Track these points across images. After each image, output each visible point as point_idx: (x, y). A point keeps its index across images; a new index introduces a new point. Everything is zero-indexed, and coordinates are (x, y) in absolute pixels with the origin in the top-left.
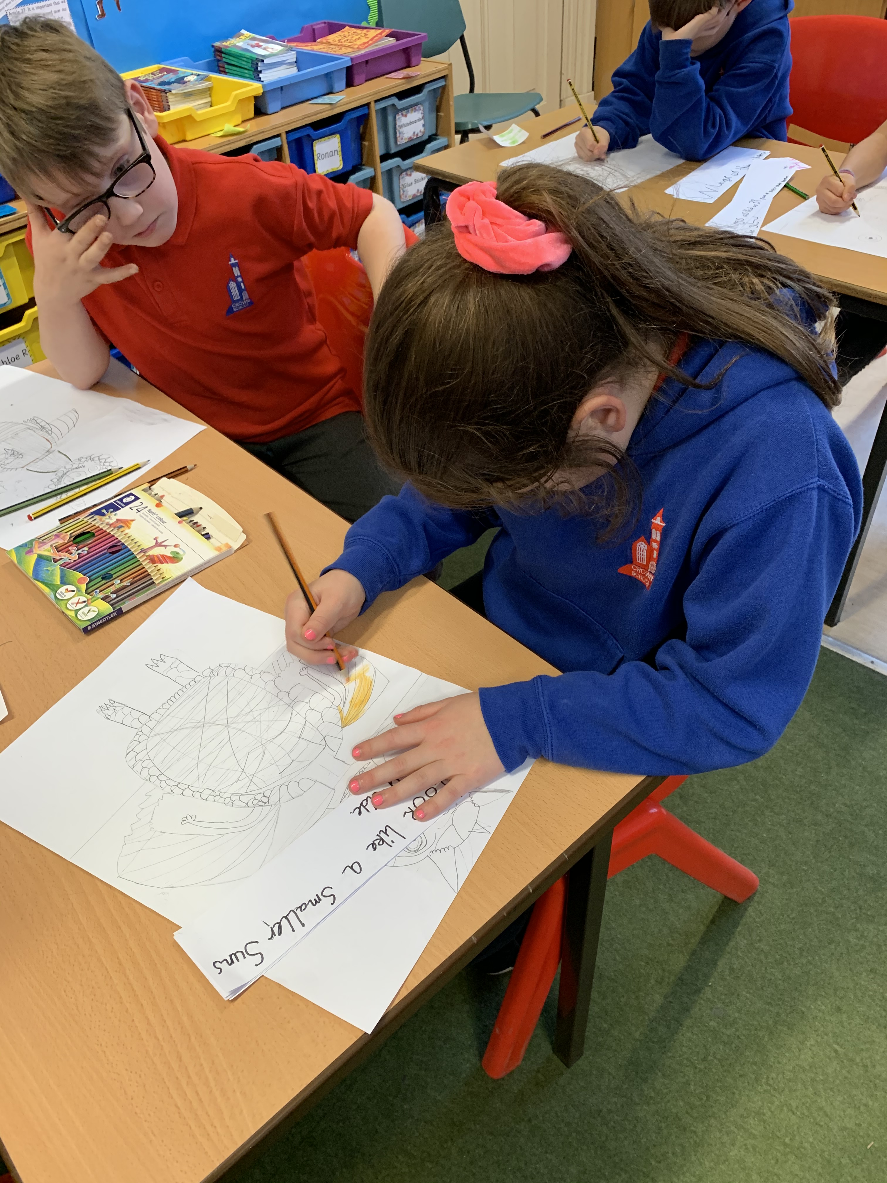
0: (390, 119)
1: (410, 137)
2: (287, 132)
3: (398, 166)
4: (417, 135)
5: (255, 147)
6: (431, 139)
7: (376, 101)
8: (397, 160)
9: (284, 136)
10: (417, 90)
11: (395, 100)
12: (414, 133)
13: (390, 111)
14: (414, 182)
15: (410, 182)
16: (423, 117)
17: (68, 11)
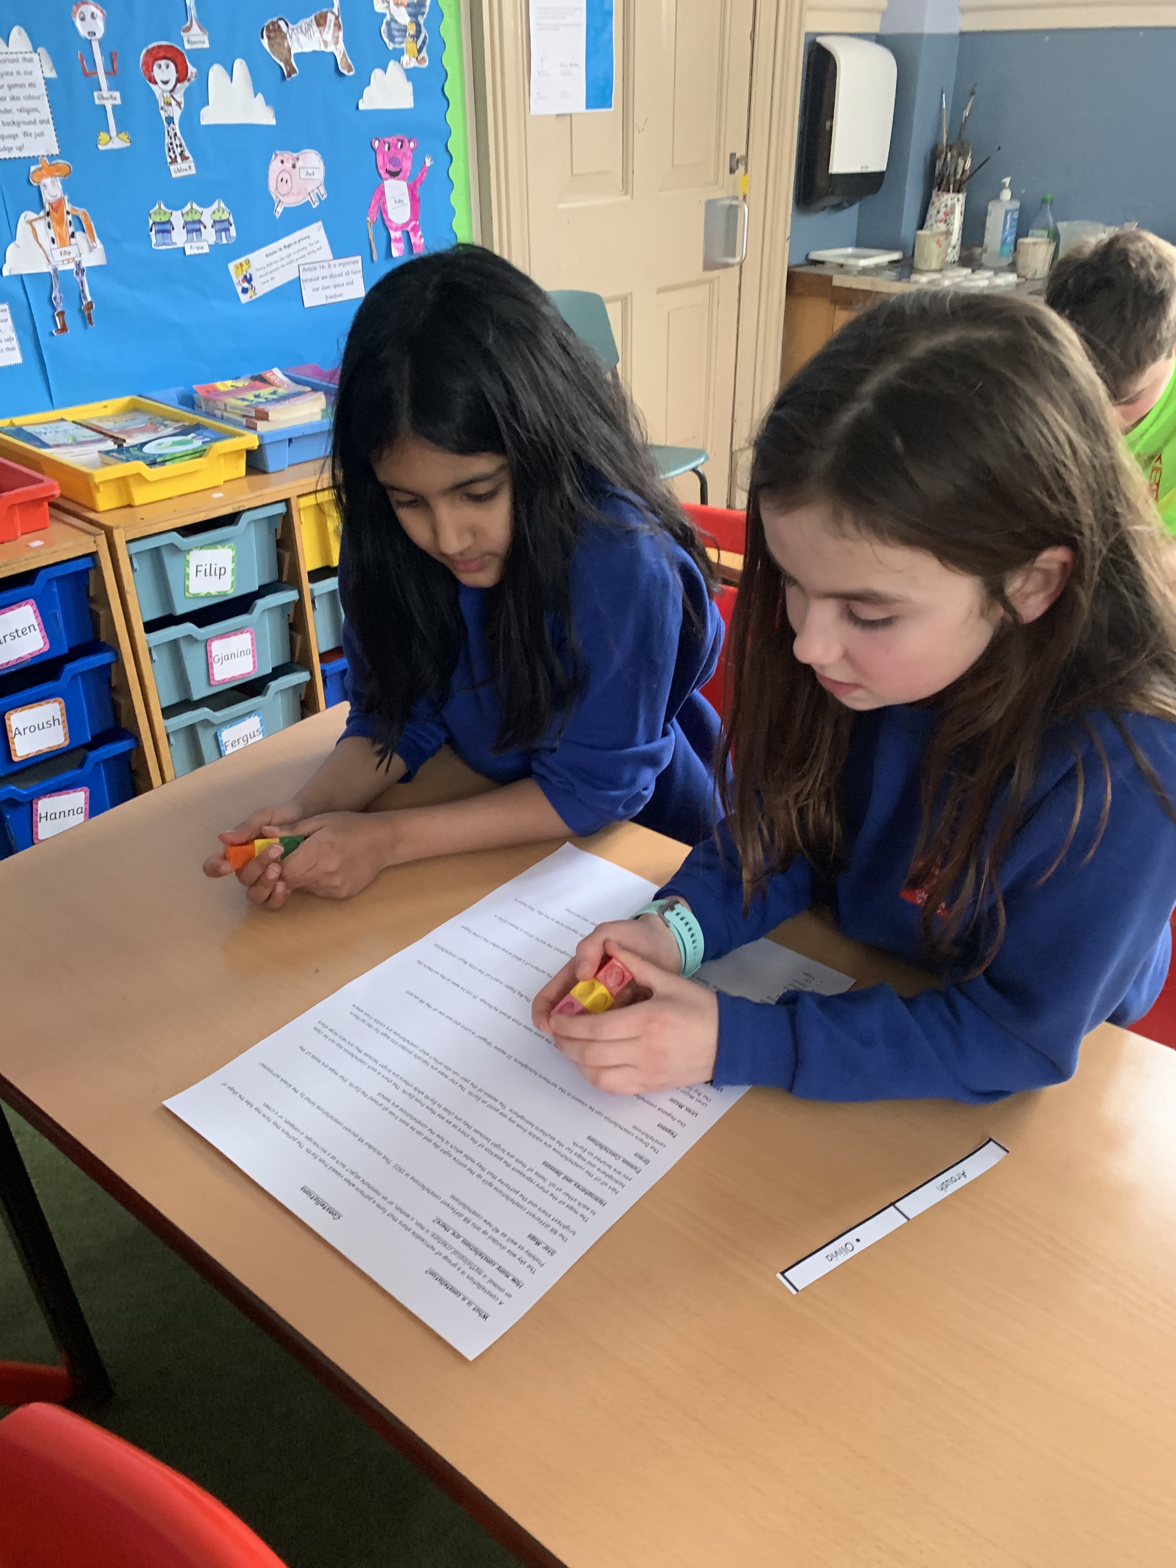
17: (10, 322)
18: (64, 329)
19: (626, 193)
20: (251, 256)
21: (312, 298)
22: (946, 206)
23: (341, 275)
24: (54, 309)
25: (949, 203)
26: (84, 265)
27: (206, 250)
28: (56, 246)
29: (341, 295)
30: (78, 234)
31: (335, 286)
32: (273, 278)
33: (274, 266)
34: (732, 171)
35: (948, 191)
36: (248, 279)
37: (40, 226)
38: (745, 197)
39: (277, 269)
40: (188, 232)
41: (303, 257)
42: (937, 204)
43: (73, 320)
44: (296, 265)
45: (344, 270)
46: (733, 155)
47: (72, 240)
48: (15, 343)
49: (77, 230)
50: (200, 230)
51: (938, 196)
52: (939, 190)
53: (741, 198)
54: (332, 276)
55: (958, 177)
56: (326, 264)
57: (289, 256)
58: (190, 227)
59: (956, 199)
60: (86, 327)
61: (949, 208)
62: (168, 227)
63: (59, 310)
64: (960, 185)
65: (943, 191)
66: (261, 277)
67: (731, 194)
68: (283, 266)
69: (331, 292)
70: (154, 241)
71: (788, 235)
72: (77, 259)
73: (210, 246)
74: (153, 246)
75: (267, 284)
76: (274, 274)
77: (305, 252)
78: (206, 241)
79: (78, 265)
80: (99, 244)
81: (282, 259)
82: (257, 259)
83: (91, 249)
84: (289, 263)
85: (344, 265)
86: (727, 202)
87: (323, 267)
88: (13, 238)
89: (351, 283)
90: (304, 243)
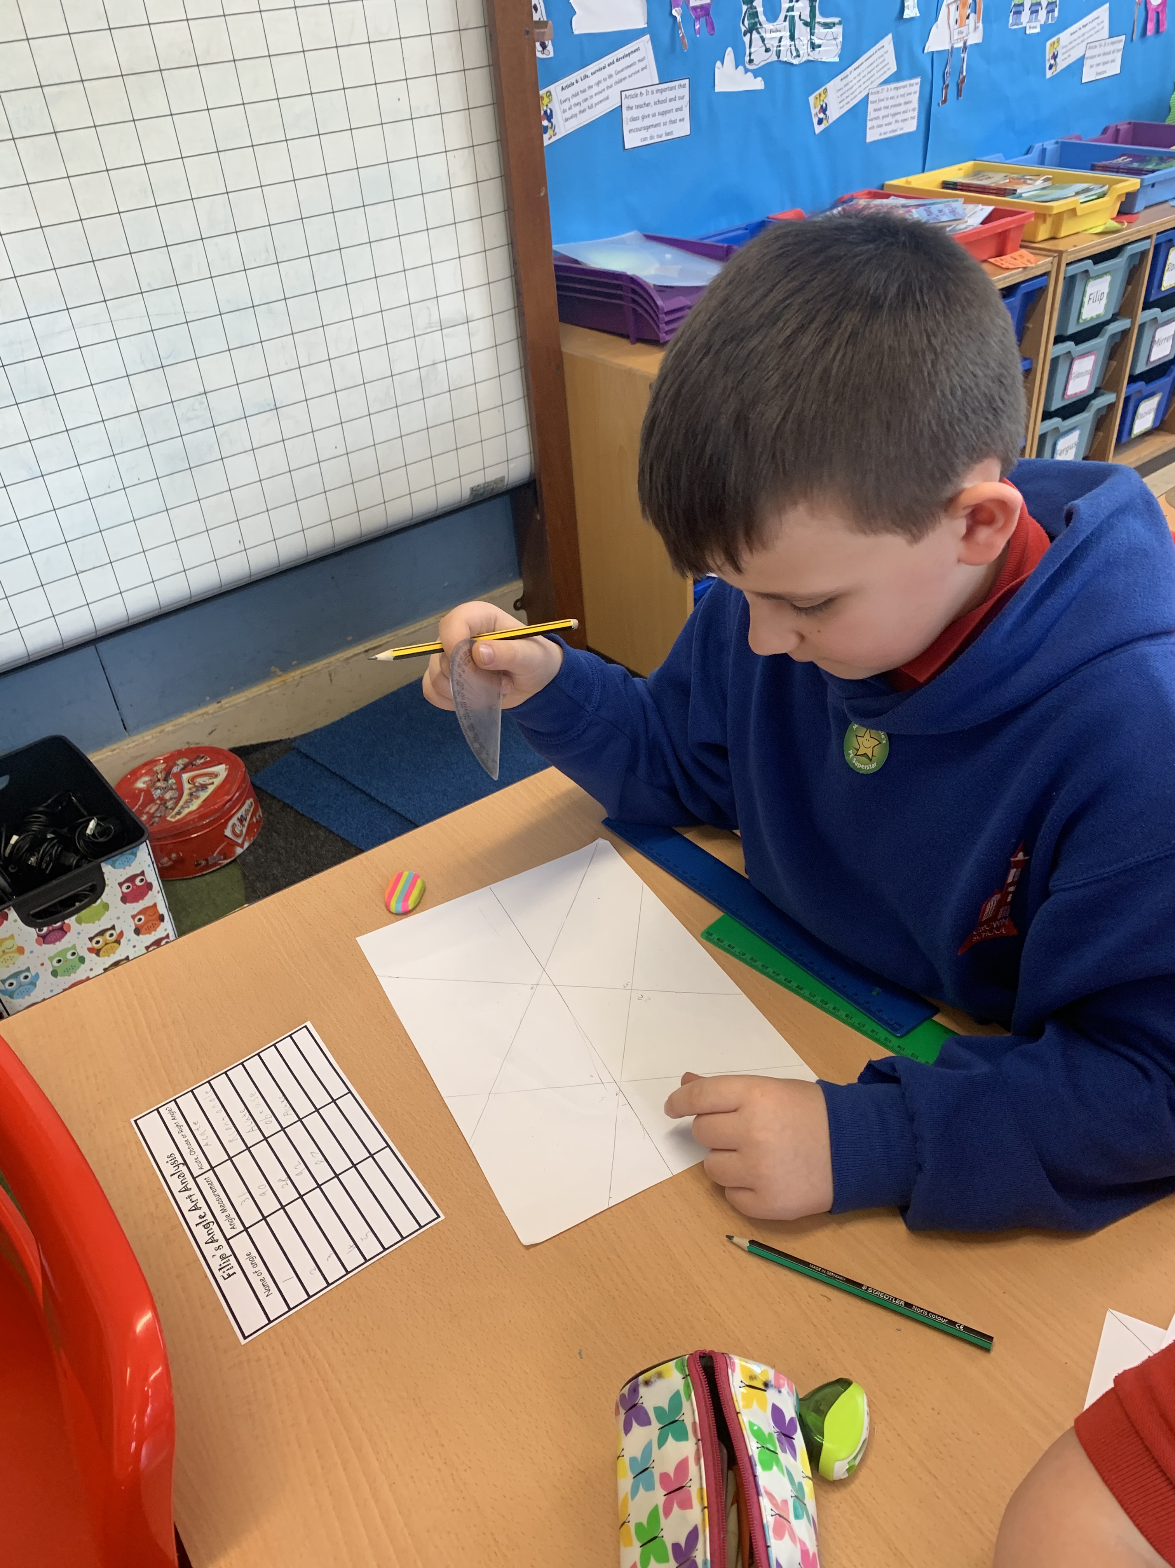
2: (1158, 234)
5: (1129, 247)
9: (1154, 237)
17: (917, 95)
18: (944, 102)
20: (1061, 36)
21: (1088, 76)
23: (1109, 53)
24: (944, 83)
26: (968, 43)
27: (1038, 30)
28: (956, 26)
29: (1105, 72)
30: (972, 16)
31: (1105, 63)
32: (1069, 56)
33: (1074, 43)
36: (1055, 57)
37: (953, 7)
39: (1073, 47)
40: (1032, 13)
41: (1092, 35)
43: (952, 91)
44: (1085, 43)
45: (1112, 48)
47: (967, 21)
48: (916, 113)
49: (971, 12)
50: (1037, 11)
54: (1104, 54)
56: (1103, 42)
57: (1083, 35)
58: (1034, 8)
60: (958, 98)
62: (1021, 8)
63: (947, 83)
66: (1064, 54)
68: (1078, 44)
69: (1101, 69)
70: (1011, 21)
72: (965, 38)
73: (1041, 26)
74: (1009, 26)
75: (1066, 61)
76: (1070, 52)
77: (1093, 32)
78: (1039, 21)
79: (965, 43)
80: (980, 25)
81: (1079, 37)
82: (1064, 36)
83: (976, 28)
84: (1083, 41)
85: (1113, 43)
87: (1101, 46)
88: (936, 20)
89: (1113, 61)
90: (1095, 24)
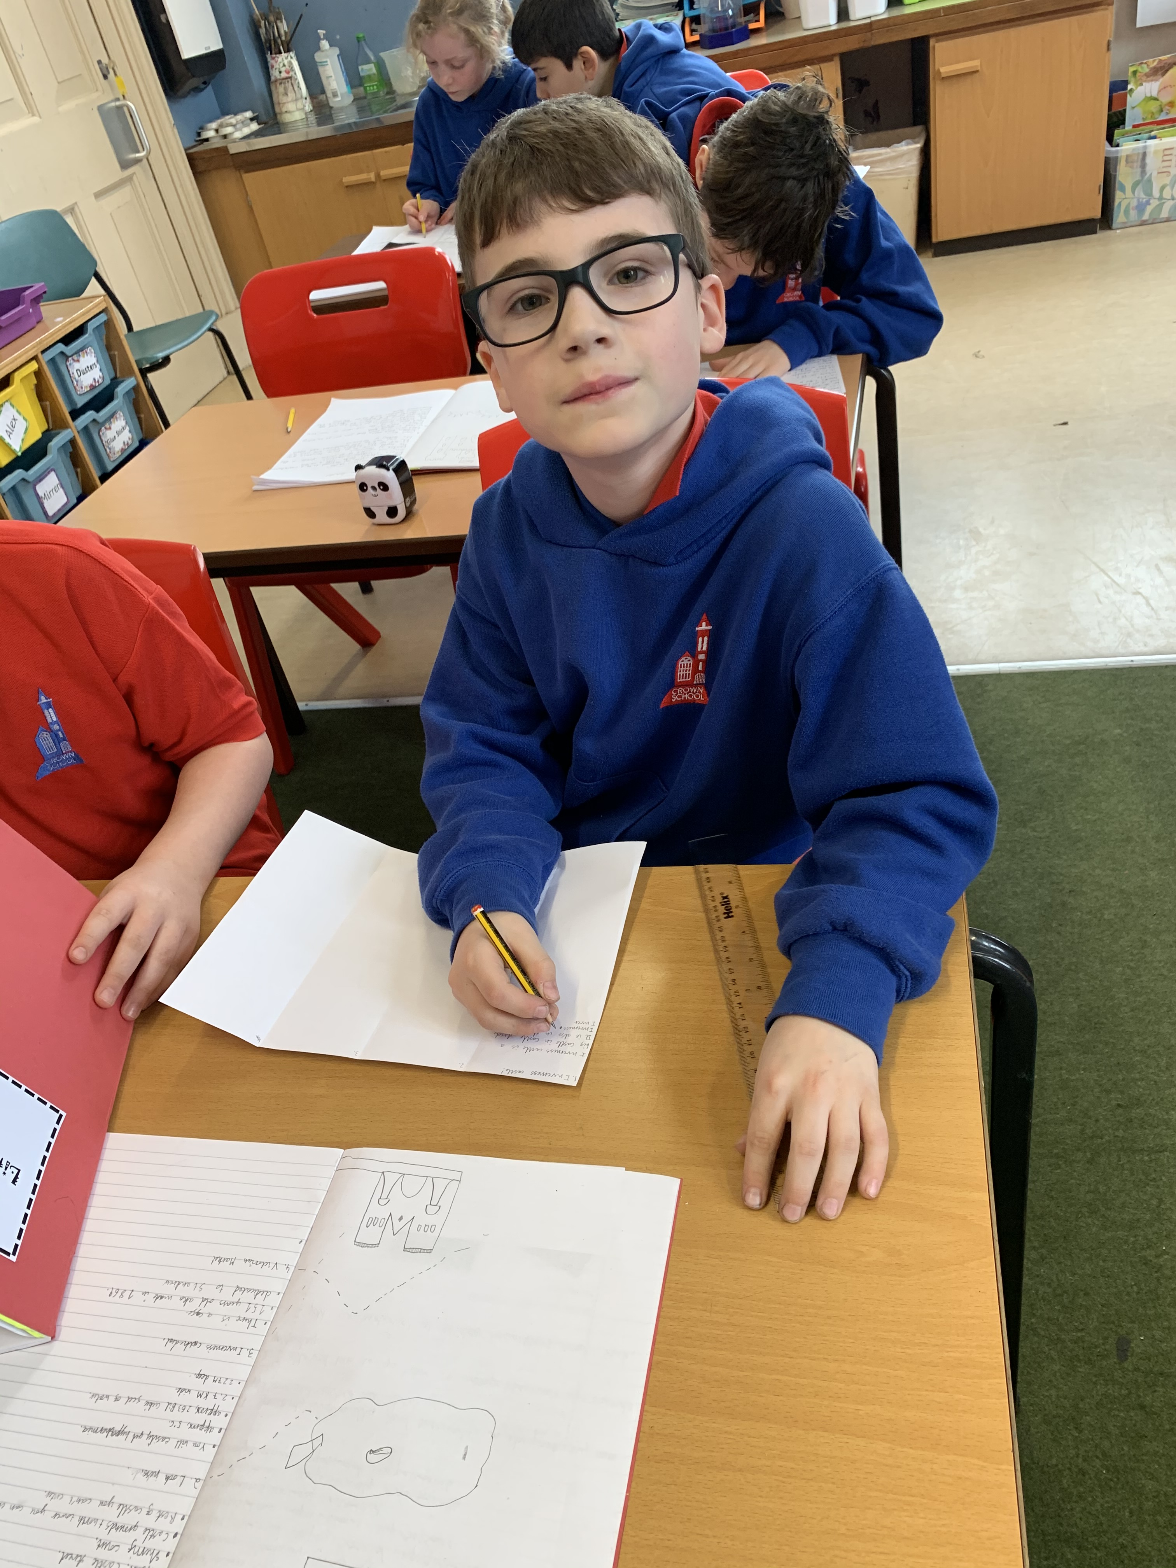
0: (63, 368)
1: (91, 385)
3: (94, 420)
4: (98, 381)
6: (115, 382)
7: (43, 352)
8: (90, 415)
10: (79, 331)
11: (61, 347)
12: (94, 379)
13: (60, 361)
14: (116, 436)
15: (112, 437)
16: (97, 361)
19: (33, 115)
22: (284, 65)
25: (286, 62)
34: (105, 77)
35: (280, 53)
38: (124, 96)
42: (276, 66)
46: (99, 62)
51: (273, 58)
52: (271, 54)
53: (121, 98)
55: (283, 38)
59: (289, 57)
61: (287, 67)
64: (288, 45)
65: (276, 54)
67: (112, 97)
71: (173, 122)
86: (113, 104)
